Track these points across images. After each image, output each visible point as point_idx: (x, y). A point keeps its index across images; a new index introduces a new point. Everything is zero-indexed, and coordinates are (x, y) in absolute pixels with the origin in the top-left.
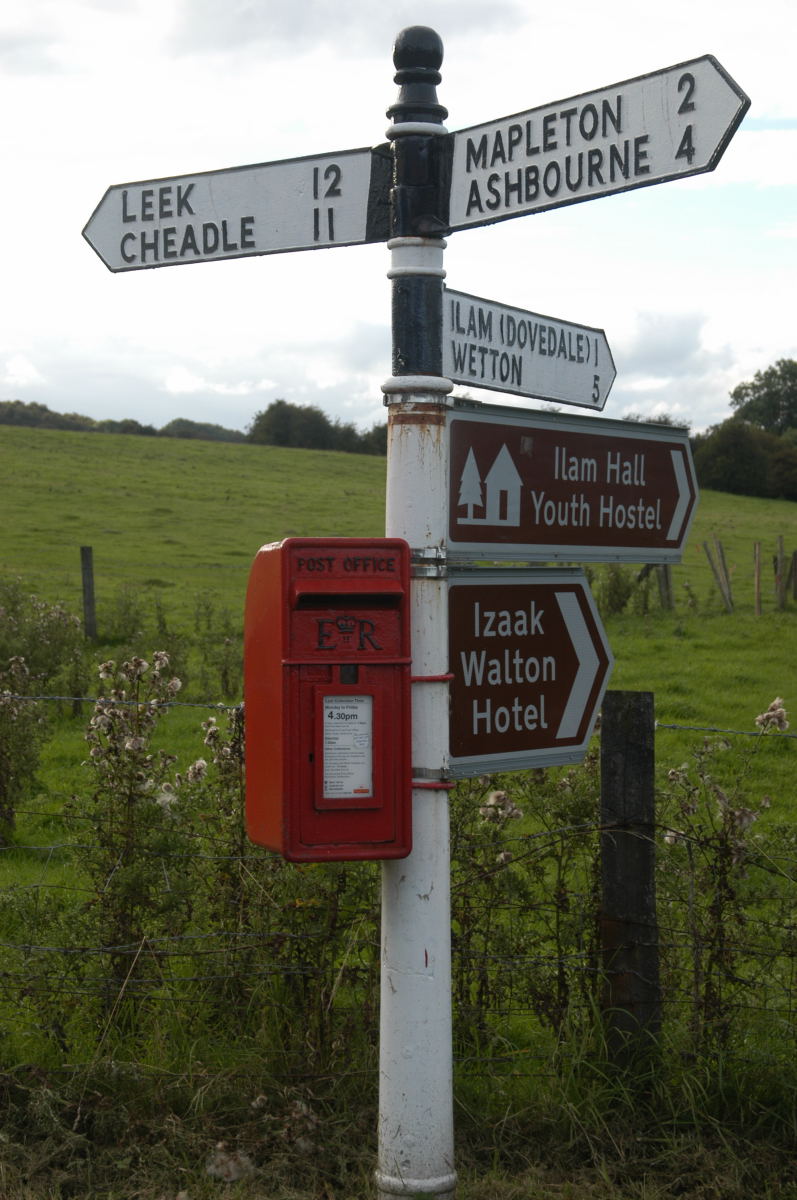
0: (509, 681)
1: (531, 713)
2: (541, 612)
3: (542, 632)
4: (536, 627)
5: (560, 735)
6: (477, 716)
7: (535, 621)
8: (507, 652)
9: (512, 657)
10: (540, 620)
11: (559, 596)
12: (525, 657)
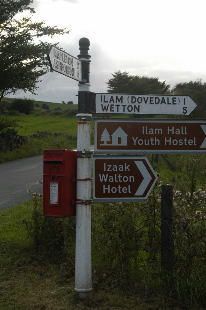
0: (116, 181)
1: (125, 189)
2: (129, 166)
3: (129, 170)
4: (127, 169)
5: (136, 195)
6: (104, 189)
7: (127, 168)
8: (116, 175)
9: (118, 176)
10: (129, 167)
11: (136, 162)
12: (123, 176)
